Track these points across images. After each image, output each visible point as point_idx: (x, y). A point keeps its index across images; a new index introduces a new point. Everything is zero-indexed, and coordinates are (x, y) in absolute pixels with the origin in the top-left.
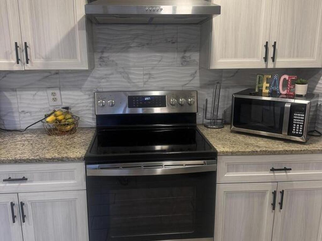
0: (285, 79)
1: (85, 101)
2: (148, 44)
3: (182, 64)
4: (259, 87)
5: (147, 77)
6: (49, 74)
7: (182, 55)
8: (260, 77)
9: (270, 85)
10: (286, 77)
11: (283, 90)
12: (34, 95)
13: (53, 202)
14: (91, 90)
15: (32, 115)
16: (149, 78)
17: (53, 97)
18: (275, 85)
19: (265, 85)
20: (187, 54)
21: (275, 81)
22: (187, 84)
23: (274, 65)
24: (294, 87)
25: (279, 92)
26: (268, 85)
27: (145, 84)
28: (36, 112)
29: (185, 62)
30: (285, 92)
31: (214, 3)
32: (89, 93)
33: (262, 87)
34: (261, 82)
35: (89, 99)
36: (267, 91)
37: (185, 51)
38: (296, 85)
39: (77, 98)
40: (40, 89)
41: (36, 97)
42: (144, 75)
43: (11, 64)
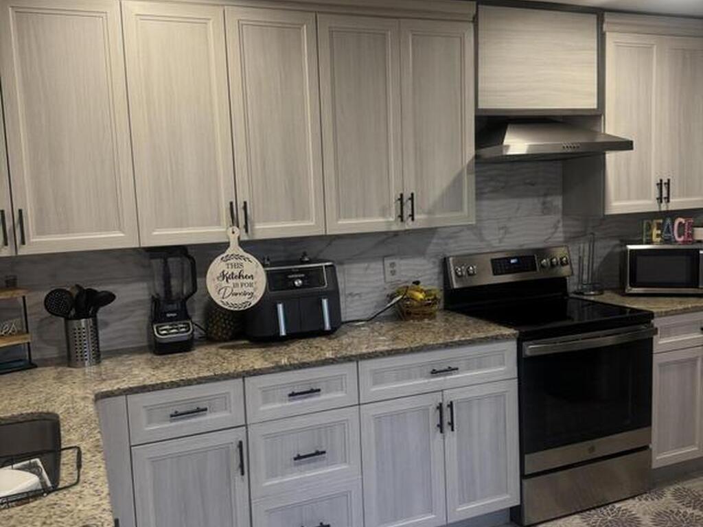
0: (680, 223)
1: (428, 272)
2: (503, 188)
3: (543, 212)
4: (647, 236)
5: (502, 231)
6: (385, 236)
7: (541, 199)
8: (648, 223)
9: (662, 232)
10: (682, 220)
11: (679, 236)
12: (367, 269)
13: (480, 399)
14: (436, 256)
15: (363, 298)
16: (505, 233)
17: (392, 269)
18: (668, 231)
19: (655, 232)
20: (549, 199)
21: (668, 227)
22: (550, 238)
23: (668, 207)
24: (693, 231)
25: (674, 238)
26: (659, 232)
27: (500, 242)
28: (368, 293)
29: (546, 209)
30: (682, 239)
31: (608, 132)
32: (433, 260)
33: (651, 235)
34: (649, 228)
35: (433, 268)
36: (659, 239)
37: (546, 195)
38: (696, 229)
39: (418, 268)
40: (374, 259)
41: (369, 271)
42: (500, 229)
43: (389, 223)
